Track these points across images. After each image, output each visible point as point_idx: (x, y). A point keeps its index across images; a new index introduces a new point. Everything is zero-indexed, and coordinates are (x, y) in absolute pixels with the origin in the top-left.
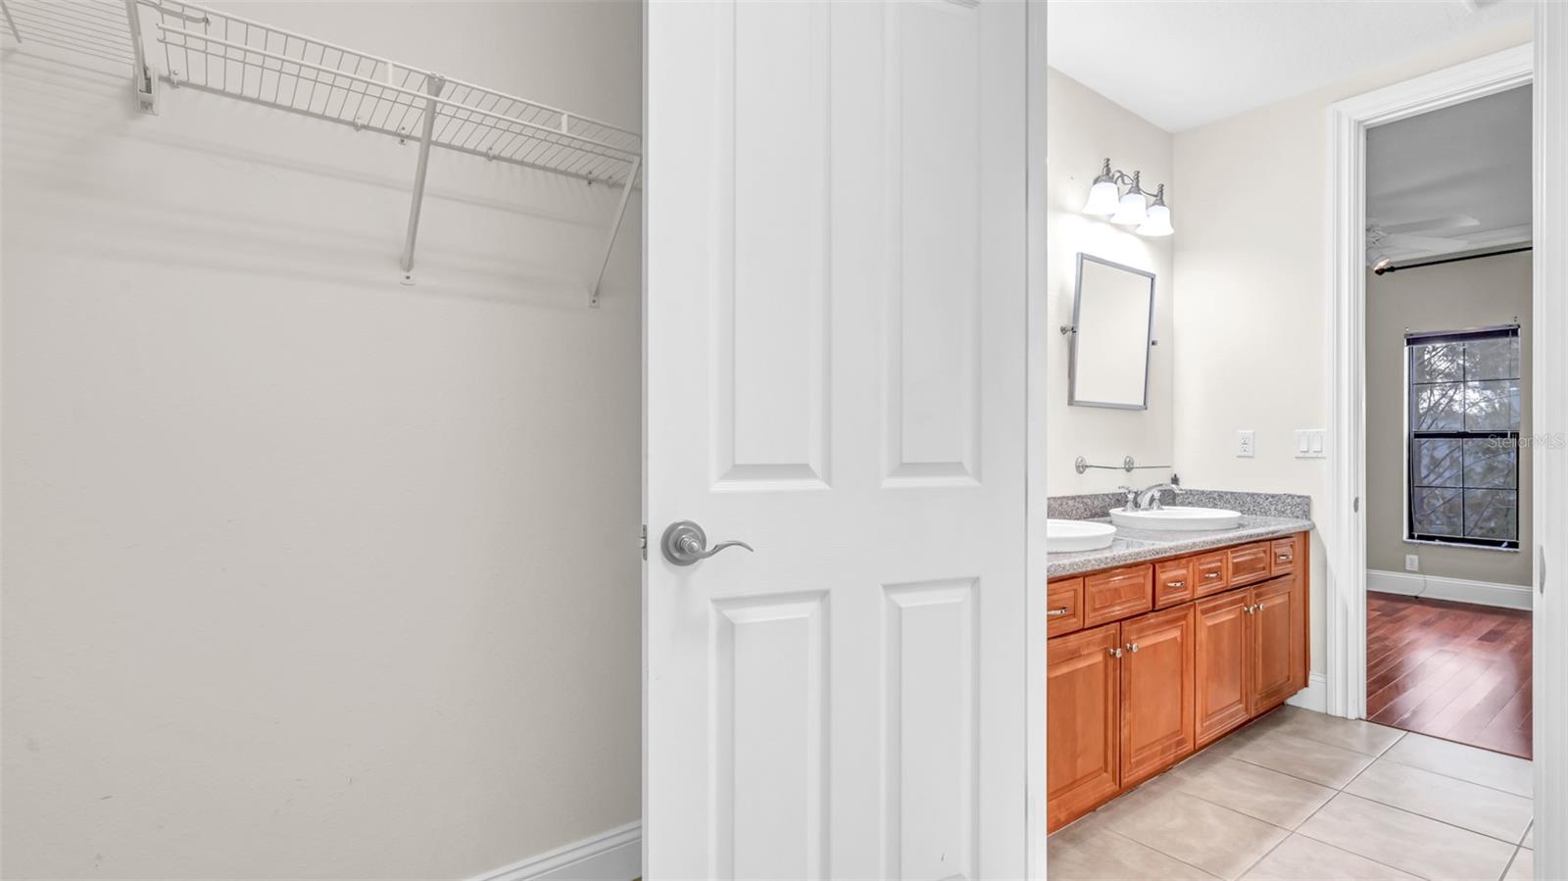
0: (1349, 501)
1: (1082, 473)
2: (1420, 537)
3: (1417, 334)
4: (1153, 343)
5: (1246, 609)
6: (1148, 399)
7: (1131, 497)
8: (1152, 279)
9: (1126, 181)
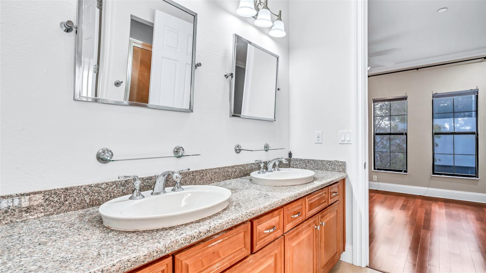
0: (362, 164)
1: (238, 153)
2: (378, 169)
3: (376, 99)
4: (278, 89)
5: (316, 227)
6: (276, 115)
7: (262, 165)
8: (277, 58)
9: (262, 4)
